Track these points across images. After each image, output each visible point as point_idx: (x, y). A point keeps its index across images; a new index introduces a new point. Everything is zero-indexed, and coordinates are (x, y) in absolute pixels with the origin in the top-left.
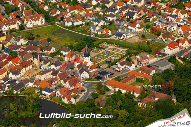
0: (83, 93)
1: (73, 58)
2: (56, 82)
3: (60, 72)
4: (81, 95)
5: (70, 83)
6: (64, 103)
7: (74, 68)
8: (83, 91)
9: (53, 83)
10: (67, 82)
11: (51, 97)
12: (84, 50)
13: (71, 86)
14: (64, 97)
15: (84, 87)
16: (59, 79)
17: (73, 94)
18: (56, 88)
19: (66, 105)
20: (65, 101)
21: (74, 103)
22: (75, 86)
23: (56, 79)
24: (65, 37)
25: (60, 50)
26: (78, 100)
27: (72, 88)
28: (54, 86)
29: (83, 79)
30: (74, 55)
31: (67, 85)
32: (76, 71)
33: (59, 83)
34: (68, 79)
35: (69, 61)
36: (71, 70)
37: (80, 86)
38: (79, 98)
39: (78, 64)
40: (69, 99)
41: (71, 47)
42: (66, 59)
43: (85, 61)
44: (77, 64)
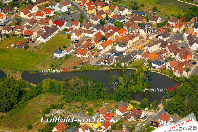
0: (195, 65)
1: (182, 29)
2: (165, 54)
3: (169, 44)
4: (193, 68)
5: (180, 55)
6: (175, 77)
7: (183, 39)
8: (195, 63)
9: (163, 56)
10: (178, 54)
11: (161, 69)
12: (192, 20)
13: (182, 59)
14: (175, 70)
15: (195, 60)
16: (169, 51)
17: (184, 66)
18: (166, 61)
19: (178, 78)
20: (177, 74)
21: (186, 76)
22: (185, 58)
23: (165, 51)
24: (171, 6)
25: (167, 20)
26: (190, 73)
27: (183, 60)
28: (164, 59)
29: (194, 51)
30: (182, 25)
31: (178, 57)
32: (186, 42)
33: (169, 55)
34: (178, 51)
35: (178, 32)
36: (180, 42)
37: (191, 58)
38: (191, 71)
39: (188, 35)
40: (181, 72)
41: (179, 17)
42: (175, 30)
43: (195, 31)
44: (186, 35)
